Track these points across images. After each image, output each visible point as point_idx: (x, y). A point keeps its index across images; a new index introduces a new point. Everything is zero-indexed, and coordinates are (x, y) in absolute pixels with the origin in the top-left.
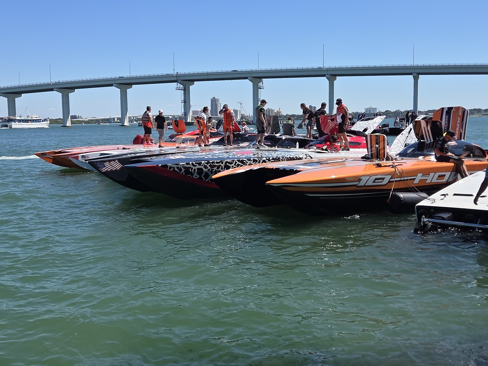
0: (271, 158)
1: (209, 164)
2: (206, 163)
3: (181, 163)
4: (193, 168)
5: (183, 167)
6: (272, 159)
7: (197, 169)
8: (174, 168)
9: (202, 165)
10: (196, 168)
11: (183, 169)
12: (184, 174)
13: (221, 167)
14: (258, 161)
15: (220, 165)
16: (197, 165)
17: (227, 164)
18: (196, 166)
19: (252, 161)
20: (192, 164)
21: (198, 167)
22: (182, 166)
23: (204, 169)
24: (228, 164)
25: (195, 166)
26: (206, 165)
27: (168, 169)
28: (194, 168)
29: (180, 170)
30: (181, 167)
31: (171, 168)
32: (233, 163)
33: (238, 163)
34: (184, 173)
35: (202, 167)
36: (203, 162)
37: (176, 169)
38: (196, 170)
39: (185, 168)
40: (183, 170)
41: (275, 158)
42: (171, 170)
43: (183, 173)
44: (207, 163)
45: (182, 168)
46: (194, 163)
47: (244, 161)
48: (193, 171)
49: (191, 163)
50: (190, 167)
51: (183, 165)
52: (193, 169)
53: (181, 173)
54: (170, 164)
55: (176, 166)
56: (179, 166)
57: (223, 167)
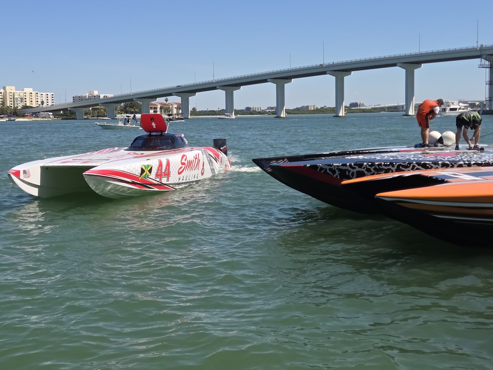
0: (473, 163)
1: (373, 167)
2: (369, 165)
3: (334, 164)
4: (350, 171)
5: (337, 169)
7: (356, 172)
8: (326, 169)
9: (364, 168)
10: (355, 171)
11: (337, 171)
12: (338, 177)
13: (391, 171)
14: (450, 165)
15: (390, 169)
16: (357, 167)
17: (401, 167)
18: (355, 168)
19: (441, 165)
20: (350, 165)
21: (358, 169)
22: (336, 167)
23: (366, 172)
25: (354, 168)
26: (369, 167)
27: (318, 170)
28: (352, 170)
29: (334, 172)
30: (335, 169)
31: (322, 169)
32: (409, 167)
33: (417, 166)
34: (339, 176)
35: (364, 170)
36: (365, 164)
37: (328, 171)
38: (355, 173)
39: (340, 170)
40: (337, 173)
41: (480, 162)
42: (322, 172)
43: (337, 176)
44: (371, 166)
45: (336, 170)
46: (353, 164)
47: (428, 165)
48: (350, 174)
49: (348, 164)
50: (347, 170)
51: (337, 166)
52: (351, 173)
53: (335, 176)
54: (320, 165)
55: (328, 168)
56: (332, 167)
57: (394, 170)
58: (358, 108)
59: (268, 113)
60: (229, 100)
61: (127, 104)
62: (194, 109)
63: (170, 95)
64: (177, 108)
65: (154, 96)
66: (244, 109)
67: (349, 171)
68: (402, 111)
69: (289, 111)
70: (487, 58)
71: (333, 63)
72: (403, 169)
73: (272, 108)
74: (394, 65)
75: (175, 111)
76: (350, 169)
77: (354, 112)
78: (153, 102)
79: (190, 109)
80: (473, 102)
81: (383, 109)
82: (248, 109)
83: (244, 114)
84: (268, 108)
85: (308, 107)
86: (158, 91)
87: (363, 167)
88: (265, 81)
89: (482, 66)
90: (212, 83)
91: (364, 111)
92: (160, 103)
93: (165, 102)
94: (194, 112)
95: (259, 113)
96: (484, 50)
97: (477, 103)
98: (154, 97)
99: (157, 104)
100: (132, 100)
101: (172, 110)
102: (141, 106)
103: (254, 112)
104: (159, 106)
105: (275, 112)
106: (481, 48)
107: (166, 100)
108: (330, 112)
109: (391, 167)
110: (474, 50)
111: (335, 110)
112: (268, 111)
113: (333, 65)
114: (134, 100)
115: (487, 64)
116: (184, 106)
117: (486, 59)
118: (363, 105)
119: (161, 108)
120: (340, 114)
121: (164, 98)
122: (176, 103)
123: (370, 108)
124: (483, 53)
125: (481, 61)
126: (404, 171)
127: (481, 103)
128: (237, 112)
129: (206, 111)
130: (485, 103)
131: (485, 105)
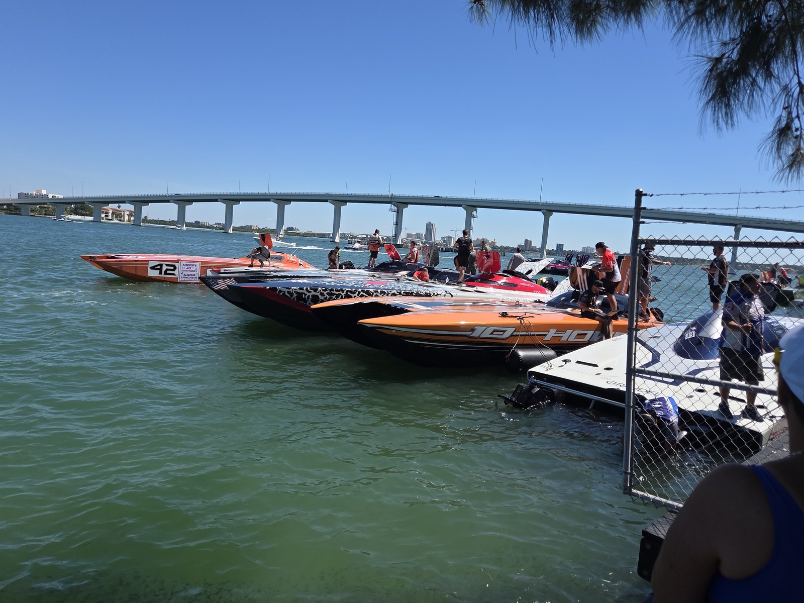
0: (403, 292)
1: (327, 292)
2: (323, 290)
3: (292, 288)
5: (295, 292)
6: (404, 293)
7: (312, 295)
8: (285, 292)
9: (318, 292)
10: (310, 294)
11: (295, 294)
12: (295, 300)
13: (341, 296)
14: (387, 293)
15: (340, 294)
16: (312, 291)
17: (349, 293)
19: (379, 293)
20: (307, 289)
21: (313, 293)
23: (320, 296)
25: (310, 292)
26: (323, 292)
27: (277, 292)
28: (308, 294)
29: (291, 294)
30: (292, 292)
31: (280, 291)
32: (355, 293)
33: (362, 293)
34: (296, 298)
35: (318, 294)
36: (320, 288)
37: (286, 294)
38: (311, 297)
39: (297, 293)
40: (295, 295)
41: (408, 292)
42: (281, 294)
43: (294, 299)
44: (325, 290)
46: (309, 288)
47: (370, 292)
48: (306, 297)
49: (305, 288)
50: (304, 293)
51: (295, 289)
52: (307, 296)
53: (292, 298)
54: (280, 287)
55: (286, 290)
56: (290, 290)
57: (344, 296)
67: (305, 295)
72: (351, 294)
76: (306, 293)
109: (341, 292)
126: (351, 297)
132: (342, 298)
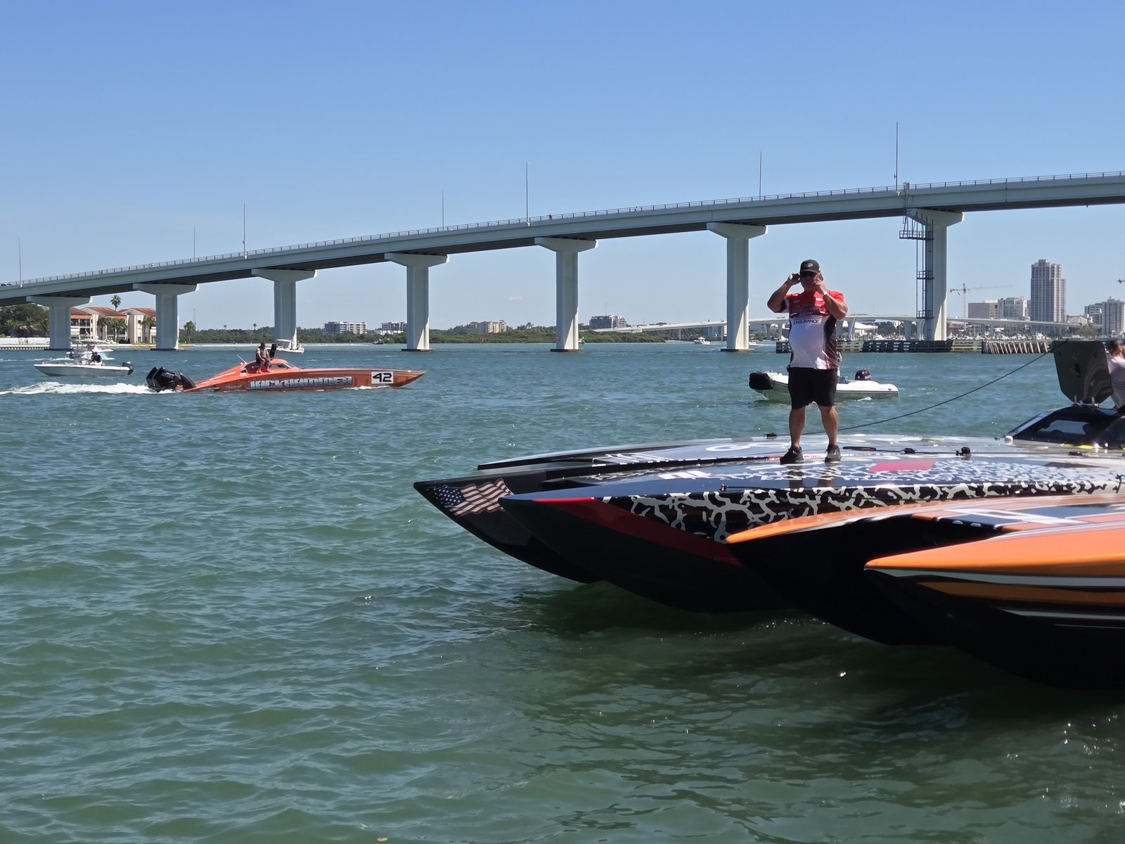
0: (986, 485)
1: (767, 500)
2: (757, 496)
3: (672, 494)
4: (712, 510)
5: (679, 506)
6: (990, 489)
7: (727, 513)
8: (653, 508)
9: (745, 503)
10: (723, 510)
11: (679, 512)
12: (683, 528)
13: (808, 509)
14: (940, 493)
15: (805, 505)
16: (727, 500)
17: (830, 500)
18: (724, 503)
19: (918, 494)
20: (712, 497)
21: (730, 506)
22: (677, 503)
23: (750, 514)
24: (833, 499)
25: (720, 504)
26: (757, 501)
27: (632, 511)
28: (716, 510)
29: (671, 513)
30: (673, 506)
31: (641, 507)
32: (848, 499)
33: (866, 496)
34: (683, 525)
35: (745, 509)
36: (747, 492)
37: (658, 513)
38: (724, 518)
39: (686, 509)
40: (681, 516)
41: (1002, 485)
42: (643, 514)
43: (679, 525)
44: (760, 497)
45: (676, 508)
46: (717, 493)
47: (890, 494)
48: (712, 519)
49: (706, 494)
50: (705, 509)
51: (680, 499)
52: (713, 515)
53: (673, 525)
54: (638, 496)
55: (656, 503)
56: (667, 502)
57: (816, 509)
58: (611, 330)
59: (386, 339)
60: (285, 304)
61: (8, 312)
62: (189, 326)
63: (128, 288)
64: (143, 323)
65: (82, 290)
66: (322, 327)
67: (709, 512)
68: (719, 339)
69: (438, 336)
70: (919, 216)
71: (550, 216)
72: (835, 503)
73: (396, 327)
74: (701, 226)
75: (138, 331)
76: (710, 506)
77: (600, 341)
78: (79, 307)
79: (180, 325)
80: (886, 321)
81: (671, 334)
82: (332, 327)
83: (320, 341)
84: (385, 327)
85: (485, 325)
86: (93, 278)
87: (741, 501)
88: (379, 258)
89: (908, 236)
90: (240, 260)
91: (626, 338)
92: (98, 310)
93: (113, 307)
94: (190, 334)
95: (362, 338)
96: (913, 196)
97: (897, 324)
98: (84, 293)
99: (90, 311)
100: (22, 300)
101: (130, 328)
102: (45, 315)
103: (348, 337)
104: (95, 318)
105: (404, 336)
106: (905, 191)
107: (116, 302)
108: (541, 339)
109: (807, 499)
110: (887, 195)
111: (555, 335)
112: (383, 333)
113: (551, 222)
114: (28, 299)
115: (920, 229)
116: (163, 317)
117: (915, 218)
118: (623, 323)
119: (101, 323)
120: (568, 345)
121: (110, 296)
122: (142, 311)
123: (640, 329)
124: (909, 203)
125: (906, 222)
126: (838, 509)
127: (906, 321)
128: (304, 336)
129: (220, 332)
130: (914, 323)
131: (914, 328)
132: (811, 513)
